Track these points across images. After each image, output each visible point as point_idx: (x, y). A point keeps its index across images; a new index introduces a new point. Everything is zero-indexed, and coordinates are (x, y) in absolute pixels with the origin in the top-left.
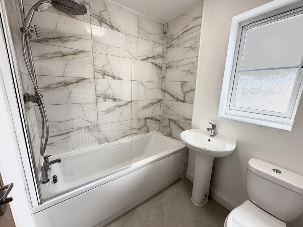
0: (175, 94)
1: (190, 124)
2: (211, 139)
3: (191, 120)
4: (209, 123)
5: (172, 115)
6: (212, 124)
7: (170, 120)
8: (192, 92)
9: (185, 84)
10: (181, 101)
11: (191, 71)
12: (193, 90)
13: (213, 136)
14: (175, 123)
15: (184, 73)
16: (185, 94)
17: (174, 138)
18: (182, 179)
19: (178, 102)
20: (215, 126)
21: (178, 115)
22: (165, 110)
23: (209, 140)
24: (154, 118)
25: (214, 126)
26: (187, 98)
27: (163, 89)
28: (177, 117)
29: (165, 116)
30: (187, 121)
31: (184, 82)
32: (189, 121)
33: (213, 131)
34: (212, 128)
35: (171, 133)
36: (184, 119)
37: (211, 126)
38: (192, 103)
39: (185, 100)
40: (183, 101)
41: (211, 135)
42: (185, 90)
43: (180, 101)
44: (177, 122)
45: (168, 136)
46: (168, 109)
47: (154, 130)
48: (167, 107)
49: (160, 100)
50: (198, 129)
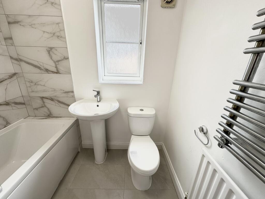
0: (41, 64)
1: (73, 96)
2: (99, 104)
3: (73, 92)
4: (93, 90)
5: (44, 91)
6: (96, 91)
7: (42, 98)
8: (65, 61)
9: (53, 50)
10: (53, 72)
11: (58, 34)
12: (67, 58)
13: (100, 101)
14: (52, 100)
15: (46, 35)
16: (57, 63)
17: (57, 117)
18: (80, 151)
19: (49, 73)
20: (100, 92)
21: (55, 90)
22: (30, 87)
23: (98, 106)
24: (13, 101)
25: (98, 93)
26: (61, 68)
27: (15, 56)
28: (53, 92)
29: (33, 94)
30: (69, 93)
31: (51, 48)
32: (71, 94)
33: (99, 97)
34: (97, 95)
35: (50, 113)
36: (64, 93)
37: (96, 93)
38: (70, 73)
39: (59, 70)
40: (56, 72)
41: (98, 101)
42: (56, 58)
43: (51, 73)
44: (54, 98)
45: (46, 118)
46: (35, 84)
47: (18, 119)
48: (32, 82)
49: (15, 74)
50: (83, 99)
